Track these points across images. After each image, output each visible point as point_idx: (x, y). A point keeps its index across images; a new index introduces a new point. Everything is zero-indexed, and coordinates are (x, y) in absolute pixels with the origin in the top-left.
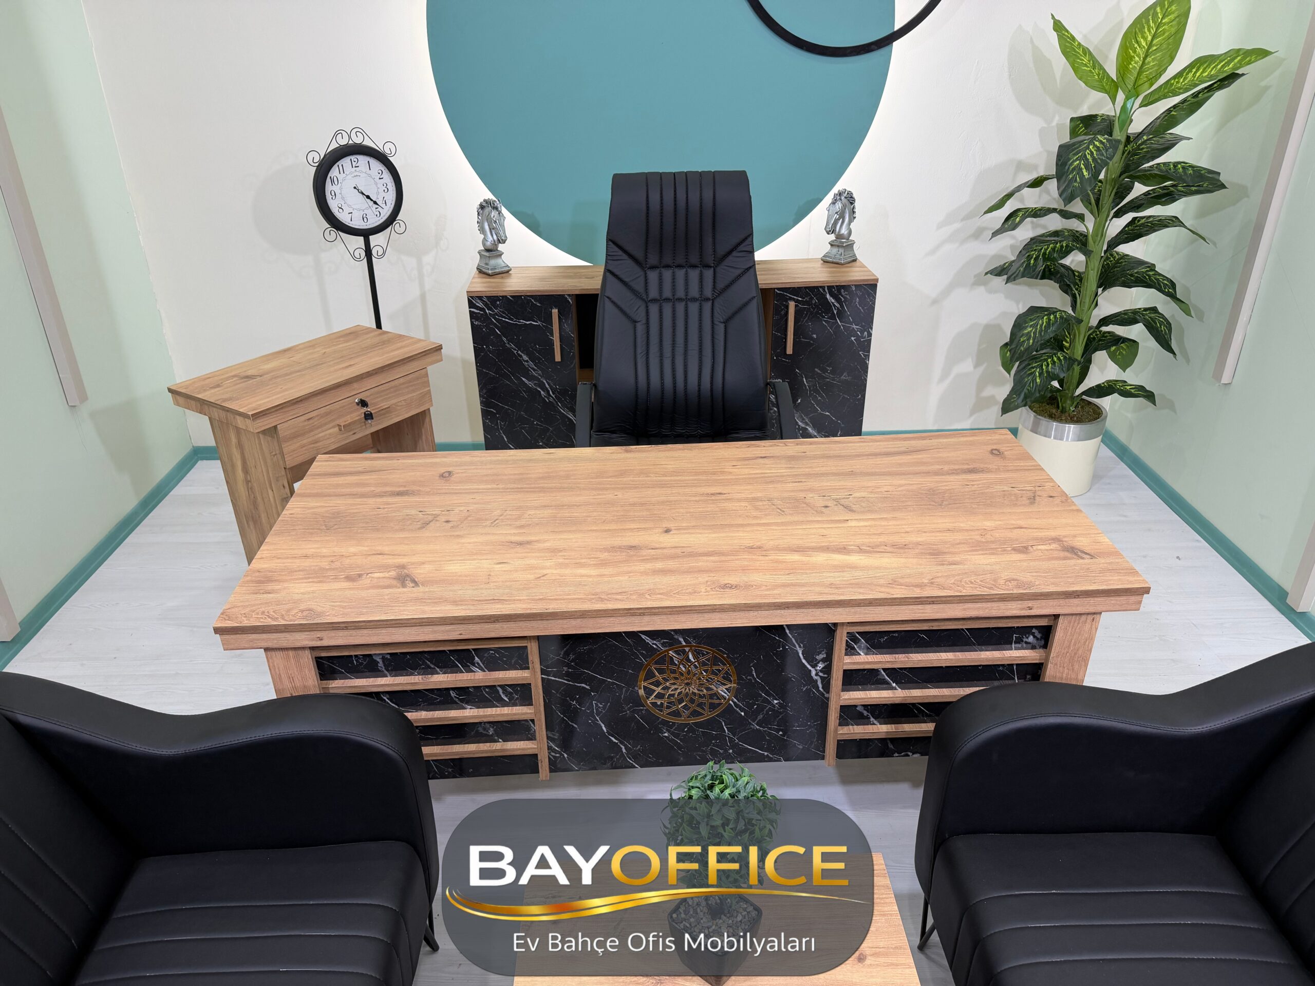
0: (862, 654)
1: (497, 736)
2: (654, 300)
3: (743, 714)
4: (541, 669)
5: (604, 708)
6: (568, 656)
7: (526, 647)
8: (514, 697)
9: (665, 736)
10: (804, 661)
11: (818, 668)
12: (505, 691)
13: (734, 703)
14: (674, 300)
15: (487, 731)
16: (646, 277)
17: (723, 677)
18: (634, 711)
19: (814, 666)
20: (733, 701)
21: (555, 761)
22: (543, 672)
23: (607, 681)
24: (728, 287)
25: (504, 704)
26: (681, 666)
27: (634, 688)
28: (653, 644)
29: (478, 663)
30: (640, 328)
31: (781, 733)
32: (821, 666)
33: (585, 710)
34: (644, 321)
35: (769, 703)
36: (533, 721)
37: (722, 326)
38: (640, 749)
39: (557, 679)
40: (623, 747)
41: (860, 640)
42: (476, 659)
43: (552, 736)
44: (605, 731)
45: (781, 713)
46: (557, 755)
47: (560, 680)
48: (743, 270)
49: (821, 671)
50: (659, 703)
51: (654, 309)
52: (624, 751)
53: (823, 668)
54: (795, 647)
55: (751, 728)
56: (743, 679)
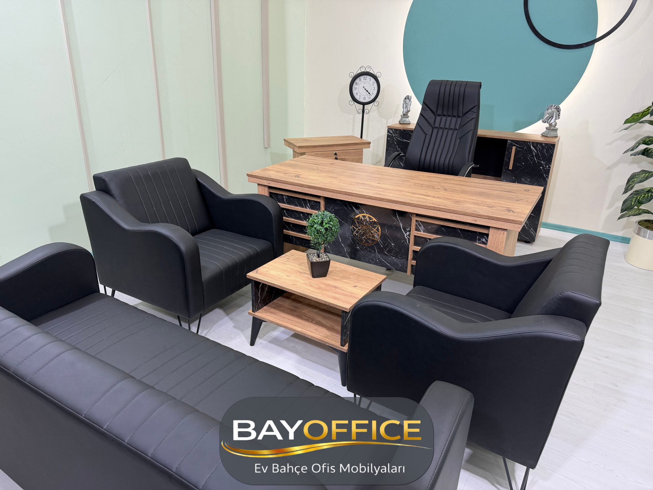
0: (422, 232)
2: (436, 128)
3: (382, 246)
5: (341, 231)
7: (320, 202)
9: (358, 248)
10: (402, 230)
11: (407, 234)
13: (380, 241)
14: (444, 129)
16: (435, 118)
17: (377, 230)
18: (349, 236)
19: (406, 233)
20: (379, 240)
23: (342, 222)
24: (464, 125)
26: (364, 222)
27: (350, 227)
28: (356, 211)
29: (309, 206)
30: (428, 137)
31: (394, 258)
32: (408, 233)
34: (430, 134)
35: (391, 244)
37: (459, 140)
38: (350, 251)
40: (345, 249)
41: (421, 226)
42: (308, 204)
44: (341, 241)
45: (394, 249)
46: (327, 246)
48: (471, 119)
49: (408, 235)
50: (357, 235)
51: (435, 131)
52: (345, 250)
53: (409, 234)
54: (400, 223)
55: (384, 253)
56: (383, 232)
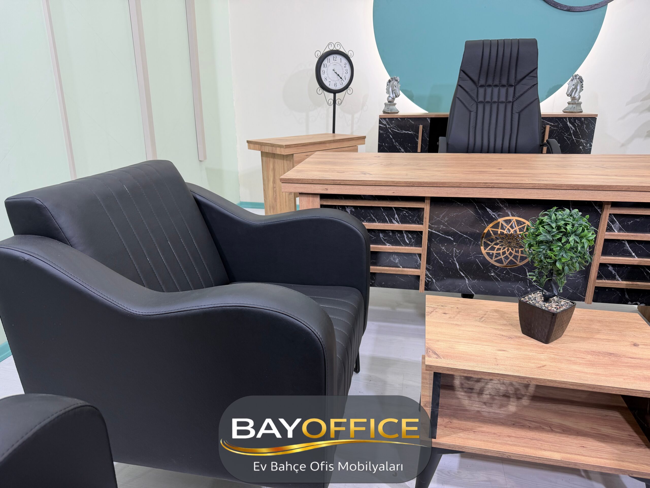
0: (618, 231)
1: (400, 264)
2: (481, 102)
4: (429, 225)
5: (459, 253)
6: (444, 218)
7: (423, 208)
8: (412, 241)
9: (492, 275)
12: (408, 236)
14: (491, 103)
15: (395, 260)
16: (478, 90)
18: (476, 257)
21: (428, 284)
22: (430, 227)
23: (463, 236)
24: (522, 95)
25: (406, 245)
27: (478, 242)
28: (493, 215)
29: (396, 219)
30: (473, 114)
33: (449, 253)
34: (475, 111)
36: (420, 255)
37: (517, 115)
38: (476, 282)
39: (436, 232)
40: (467, 280)
41: (617, 222)
42: (396, 216)
43: (428, 267)
44: (458, 268)
46: (430, 280)
47: (438, 233)
48: (531, 86)
50: (491, 253)
51: (481, 107)
52: (467, 282)
